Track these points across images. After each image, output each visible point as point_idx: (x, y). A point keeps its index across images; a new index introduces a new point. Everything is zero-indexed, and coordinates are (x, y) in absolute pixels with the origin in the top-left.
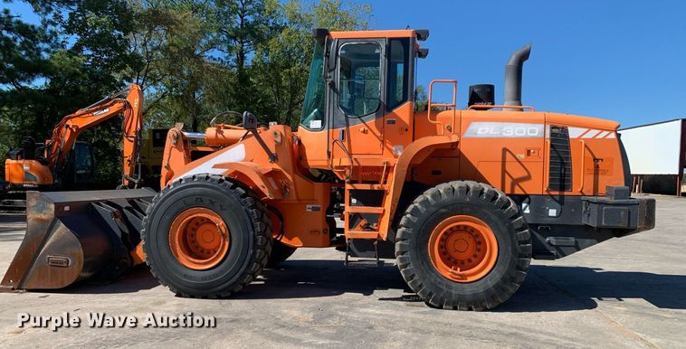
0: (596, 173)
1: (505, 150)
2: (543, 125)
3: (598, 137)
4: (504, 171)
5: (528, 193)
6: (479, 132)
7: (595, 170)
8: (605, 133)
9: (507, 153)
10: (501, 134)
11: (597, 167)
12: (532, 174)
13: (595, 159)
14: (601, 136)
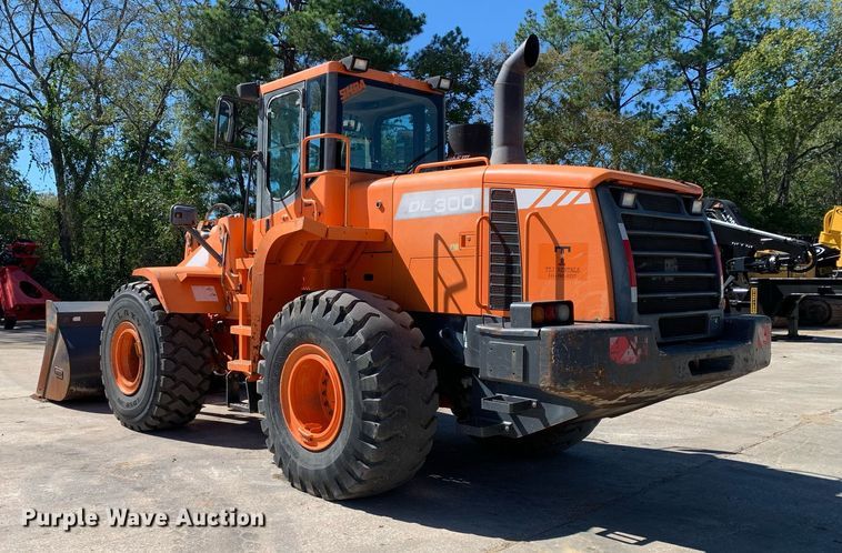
0: (560, 276)
1: (437, 237)
2: (480, 189)
3: (561, 204)
4: (437, 275)
5: (464, 313)
6: (411, 211)
7: (558, 270)
8: (574, 194)
9: (440, 242)
10: (433, 210)
11: (561, 263)
12: (468, 279)
13: (558, 249)
14: (566, 202)
